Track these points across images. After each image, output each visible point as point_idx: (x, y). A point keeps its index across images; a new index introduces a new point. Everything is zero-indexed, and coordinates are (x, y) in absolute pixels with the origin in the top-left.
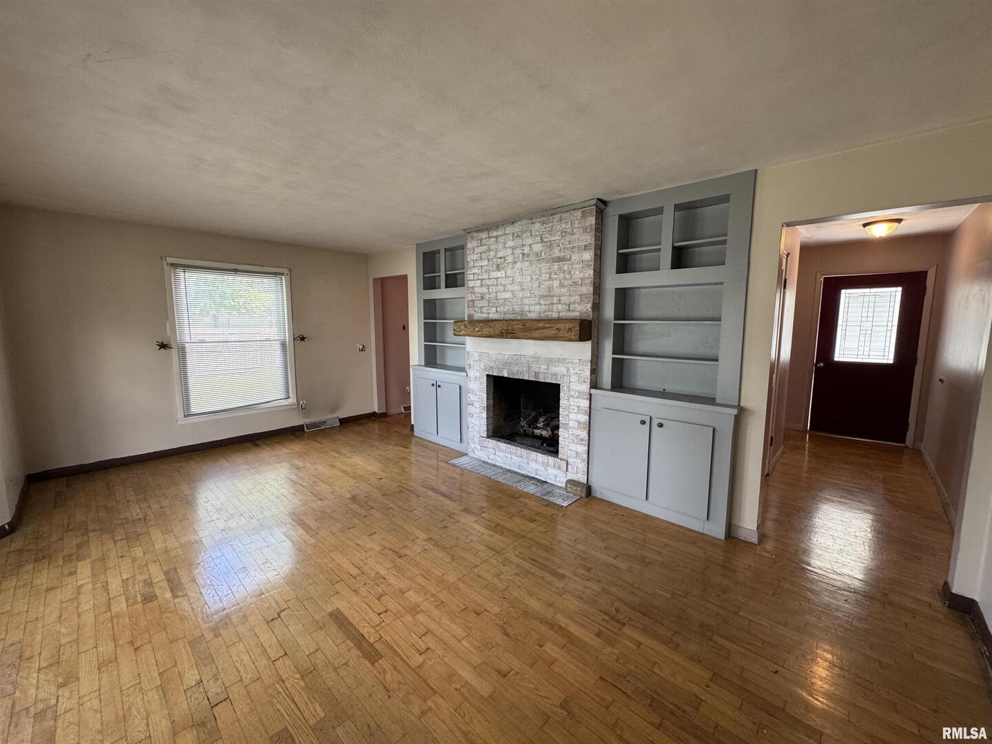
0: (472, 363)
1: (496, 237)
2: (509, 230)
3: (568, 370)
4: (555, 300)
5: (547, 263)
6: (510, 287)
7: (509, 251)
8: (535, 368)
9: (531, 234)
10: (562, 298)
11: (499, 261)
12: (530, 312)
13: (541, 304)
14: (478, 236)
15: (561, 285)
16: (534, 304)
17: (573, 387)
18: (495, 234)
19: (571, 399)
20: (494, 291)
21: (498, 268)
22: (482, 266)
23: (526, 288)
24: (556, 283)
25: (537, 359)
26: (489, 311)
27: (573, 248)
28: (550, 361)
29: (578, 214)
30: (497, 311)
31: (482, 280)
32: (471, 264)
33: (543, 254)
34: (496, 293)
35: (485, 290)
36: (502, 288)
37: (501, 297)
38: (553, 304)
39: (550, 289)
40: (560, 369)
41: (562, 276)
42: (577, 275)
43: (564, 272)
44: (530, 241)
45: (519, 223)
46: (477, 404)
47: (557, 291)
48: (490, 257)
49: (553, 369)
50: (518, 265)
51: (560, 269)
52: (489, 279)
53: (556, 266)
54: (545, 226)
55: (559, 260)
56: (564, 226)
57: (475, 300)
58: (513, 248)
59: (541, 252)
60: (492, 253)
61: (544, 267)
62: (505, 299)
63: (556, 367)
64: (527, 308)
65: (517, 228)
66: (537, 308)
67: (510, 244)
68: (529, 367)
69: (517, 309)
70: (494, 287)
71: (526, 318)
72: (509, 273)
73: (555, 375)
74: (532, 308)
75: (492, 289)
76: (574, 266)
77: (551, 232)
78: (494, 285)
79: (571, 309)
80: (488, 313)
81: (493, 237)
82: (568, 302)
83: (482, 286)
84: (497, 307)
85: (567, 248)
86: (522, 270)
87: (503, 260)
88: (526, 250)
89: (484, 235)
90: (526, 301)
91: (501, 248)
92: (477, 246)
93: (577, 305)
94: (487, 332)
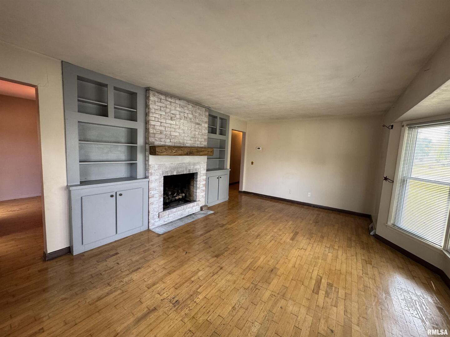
0: (153, 171)
1: (171, 102)
2: (177, 101)
3: (200, 166)
4: (197, 139)
5: (194, 124)
6: (178, 130)
7: (178, 113)
8: (189, 168)
9: (188, 109)
10: (199, 139)
11: (172, 115)
12: (187, 143)
13: (191, 141)
14: (158, 96)
15: (199, 134)
16: (189, 140)
17: (202, 172)
18: (170, 100)
19: (201, 177)
20: (169, 130)
21: (171, 119)
22: (161, 115)
23: (185, 132)
24: (197, 133)
25: (189, 164)
26: (165, 141)
27: (202, 121)
28: (194, 164)
29: (204, 109)
30: (170, 141)
31: (161, 123)
32: (153, 111)
33: (192, 120)
34: (170, 132)
35: (163, 129)
36: (174, 130)
37: (173, 135)
38: (196, 141)
39: (195, 135)
40: (198, 167)
41: (199, 131)
42: (203, 132)
43: (200, 129)
44: (187, 112)
45: (182, 101)
46: (157, 195)
47: (197, 136)
48: (167, 111)
49: (196, 167)
50: (182, 121)
51: (198, 128)
52: (166, 123)
53: (197, 126)
54: (193, 108)
55: (198, 124)
56: (200, 111)
57: (156, 134)
58: (180, 112)
59: (192, 118)
60: (168, 110)
61: (193, 125)
62: (175, 136)
63: (196, 166)
64: (186, 142)
65: (182, 103)
66: (190, 142)
67: (178, 109)
68: (186, 168)
69: (181, 141)
70: (169, 128)
71: (185, 146)
72: (177, 123)
73: (196, 169)
74: (188, 142)
75: (167, 129)
76: (203, 128)
77: (196, 112)
78: (169, 127)
79: (202, 143)
80: (165, 142)
81: (169, 101)
82: (200, 141)
83: (161, 126)
84: (170, 139)
85: (201, 120)
86: (184, 123)
87: (174, 115)
88: (186, 115)
89: (163, 97)
90: (185, 138)
91: (173, 109)
92: (157, 102)
93: (203, 142)
94: (180, 153)
